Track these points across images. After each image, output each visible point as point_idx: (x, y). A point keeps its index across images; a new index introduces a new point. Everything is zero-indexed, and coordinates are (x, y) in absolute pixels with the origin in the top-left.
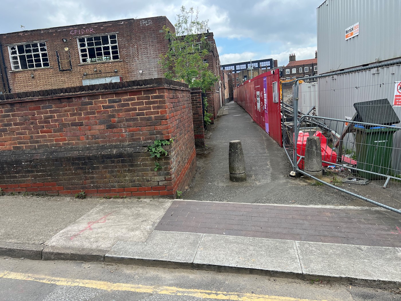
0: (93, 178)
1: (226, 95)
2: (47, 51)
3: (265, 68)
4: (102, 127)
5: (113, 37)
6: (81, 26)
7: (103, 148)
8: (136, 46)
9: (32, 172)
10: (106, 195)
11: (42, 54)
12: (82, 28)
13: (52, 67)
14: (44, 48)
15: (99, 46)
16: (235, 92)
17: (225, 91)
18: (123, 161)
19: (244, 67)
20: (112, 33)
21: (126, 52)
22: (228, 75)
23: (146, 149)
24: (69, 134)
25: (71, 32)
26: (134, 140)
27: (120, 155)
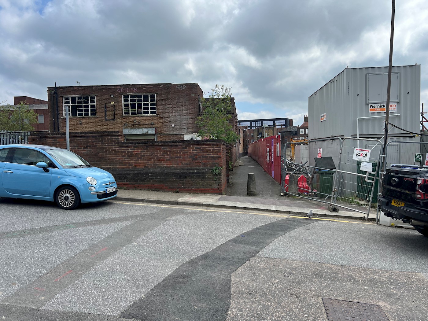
0: (183, 183)
1: (240, 149)
2: (95, 104)
3: (280, 127)
4: (190, 159)
5: (152, 96)
6: (127, 86)
7: (190, 169)
8: (171, 105)
9: (153, 179)
10: (189, 192)
11: (91, 105)
12: (128, 87)
13: (98, 117)
14: (93, 100)
15: (141, 103)
16: (250, 147)
17: (240, 146)
18: (199, 176)
19: (259, 124)
20: (153, 93)
21: (162, 109)
22: (244, 131)
23: (211, 171)
24: (173, 162)
25: (118, 90)
26: (205, 166)
27: (198, 173)
